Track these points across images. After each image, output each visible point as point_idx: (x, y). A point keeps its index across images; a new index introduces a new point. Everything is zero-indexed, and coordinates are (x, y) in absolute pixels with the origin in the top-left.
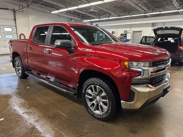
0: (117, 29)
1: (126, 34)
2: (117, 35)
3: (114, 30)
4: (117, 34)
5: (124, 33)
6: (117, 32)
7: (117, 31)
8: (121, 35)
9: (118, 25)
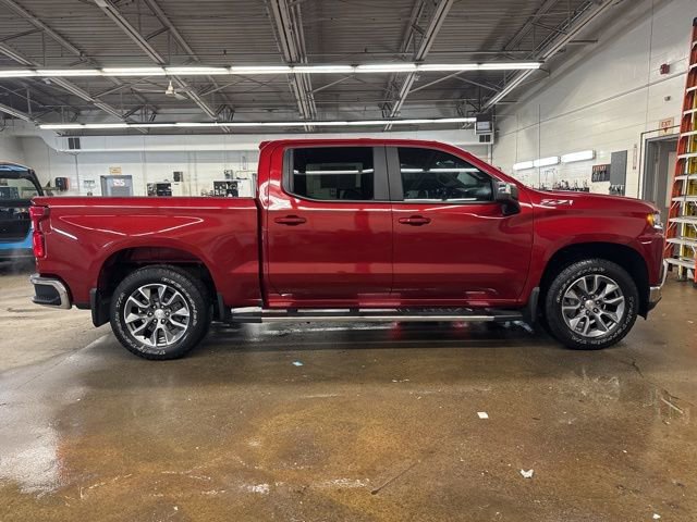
0: (193, 164)
1: (236, 183)
2: (193, 188)
3: (181, 168)
4: (193, 182)
5: (223, 179)
6: (193, 174)
7: (192, 171)
8: (217, 184)
9: (195, 152)
